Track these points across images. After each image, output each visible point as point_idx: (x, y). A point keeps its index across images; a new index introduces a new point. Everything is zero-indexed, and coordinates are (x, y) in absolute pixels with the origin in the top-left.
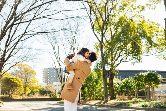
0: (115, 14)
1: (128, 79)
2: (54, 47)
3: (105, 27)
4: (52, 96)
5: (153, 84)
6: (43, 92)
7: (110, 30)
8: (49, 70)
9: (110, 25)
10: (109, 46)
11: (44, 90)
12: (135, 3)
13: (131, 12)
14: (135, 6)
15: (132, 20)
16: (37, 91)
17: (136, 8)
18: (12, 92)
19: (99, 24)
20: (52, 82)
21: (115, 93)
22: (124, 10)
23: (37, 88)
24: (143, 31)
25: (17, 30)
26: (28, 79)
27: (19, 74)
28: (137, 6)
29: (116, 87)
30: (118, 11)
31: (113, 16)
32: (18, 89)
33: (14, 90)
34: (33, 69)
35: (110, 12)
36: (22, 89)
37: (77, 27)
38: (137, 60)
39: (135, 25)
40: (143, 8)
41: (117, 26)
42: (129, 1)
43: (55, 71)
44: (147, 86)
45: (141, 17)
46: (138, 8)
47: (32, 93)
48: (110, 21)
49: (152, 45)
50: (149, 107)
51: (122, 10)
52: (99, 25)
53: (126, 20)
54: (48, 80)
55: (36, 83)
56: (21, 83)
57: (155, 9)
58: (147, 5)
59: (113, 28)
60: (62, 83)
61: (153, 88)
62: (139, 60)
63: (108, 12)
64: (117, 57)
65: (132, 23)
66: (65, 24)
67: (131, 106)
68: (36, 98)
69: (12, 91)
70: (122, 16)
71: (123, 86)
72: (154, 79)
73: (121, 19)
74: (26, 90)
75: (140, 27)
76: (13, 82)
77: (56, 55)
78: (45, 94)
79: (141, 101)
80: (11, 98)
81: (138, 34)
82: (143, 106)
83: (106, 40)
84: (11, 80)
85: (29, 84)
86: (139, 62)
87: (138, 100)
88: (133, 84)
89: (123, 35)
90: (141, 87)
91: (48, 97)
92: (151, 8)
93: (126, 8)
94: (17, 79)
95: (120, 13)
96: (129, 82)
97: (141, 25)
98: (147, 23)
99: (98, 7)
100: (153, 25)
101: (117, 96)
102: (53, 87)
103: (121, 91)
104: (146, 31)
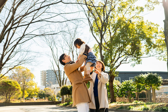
0: (114, 15)
1: (128, 81)
2: (52, 50)
3: (104, 29)
4: (50, 99)
5: (154, 86)
6: (41, 96)
7: (108, 32)
8: (47, 72)
9: (109, 27)
10: (108, 48)
11: (42, 93)
12: (133, 5)
13: (130, 13)
14: (134, 8)
15: (130, 21)
16: (35, 95)
17: (135, 9)
18: (10, 96)
19: (97, 25)
20: (51, 85)
21: (116, 96)
22: (123, 11)
23: (35, 91)
24: (143, 32)
25: (15, 32)
26: (26, 82)
27: (17, 77)
28: (135, 7)
29: (116, 90)
30: (117, 13)
31: (111, 17)
32: (16, 92)
33: (11, 94)
34: (31, 72)
35: (109, 13)
36: (20, 92)
37: (76, 29)
38: (137, 62)
39: (134, 27)
40: (142, 9)
41: (116, 28)
42: (127, 3)
43: (54, 74)
44: (147, 88)
45: (140, 18)
46: (136, 9)
47: (30, 96)
48: (109, 23)
49: (151, 46)
50: (151, 110)
51: (120, 11)
52: (98, 27)
53: (125, 21)
54: (47, 82)
55: (34, 87)
56: (19, 87)
57: (153, 9)
58: (146, 6)
59: (112, 29)
60: (60, 86)
61: (154, 90)
62: (139, 61)
63: (106, 14)
64: (116, 59)
65: (131, 25)
66: (64, 26)
67: (132, 109)
68: (34, 102)
70: (120, 17)
71: (124, 88)
72: (155, 81)
73: (120, 21)
74: (24, 94)
75: (139, 28)
76: (10, 86)
77: (55, 57)
78: (43, 97)
79: (142, 104)
80: (9, 103)
81: (137, 35)
82: (145, 109)
83: (105, 41)
84: (9, 83)
85: (27, 87)
86: (139, 63)
87: (139, 102)
88: (134, 86)
89: (122, 36)
90: (142, 89)
91: (46, 101)
92: (150, 9)
93: (125, 10)
94: (14, 82)
95: (119, 14)
96: (129, 85)
97: (140, 26)
98: (146, 24)
99: (96, 9)
100: (152, 26)
101: (117, 98)
102: (51, 90)
103: (122, 94)
104: (146, 33)
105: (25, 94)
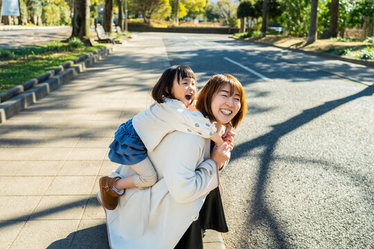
6: (210, 15)
16: (200, 12)
18: (150, 14)
23: (199, 5)
33: (152, 10)
36: (167, 8)
47: (191, 14)
69: (150, 11)
80: (148, 26)
105: (180, 11)
